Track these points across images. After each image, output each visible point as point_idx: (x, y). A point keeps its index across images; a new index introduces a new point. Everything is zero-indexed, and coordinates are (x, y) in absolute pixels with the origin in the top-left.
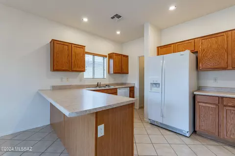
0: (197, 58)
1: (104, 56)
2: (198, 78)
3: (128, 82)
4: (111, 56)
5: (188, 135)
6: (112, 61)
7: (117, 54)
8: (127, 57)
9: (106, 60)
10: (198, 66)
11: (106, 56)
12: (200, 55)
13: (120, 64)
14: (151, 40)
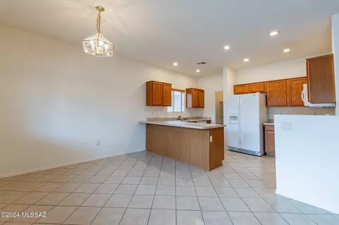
0: (266, 96)
1: (182, 91)
2: (268, 113)
3: (204, 116)
4: (188, 91)
5: (259, 155)
6: (190, 97)
7: (195, 90)
8: (203, 91)
9: (184, 95)
10: (268, 103)
11: (184, 91)
12: (268, 95)
13: (197, 99)
14: (229, 81)
